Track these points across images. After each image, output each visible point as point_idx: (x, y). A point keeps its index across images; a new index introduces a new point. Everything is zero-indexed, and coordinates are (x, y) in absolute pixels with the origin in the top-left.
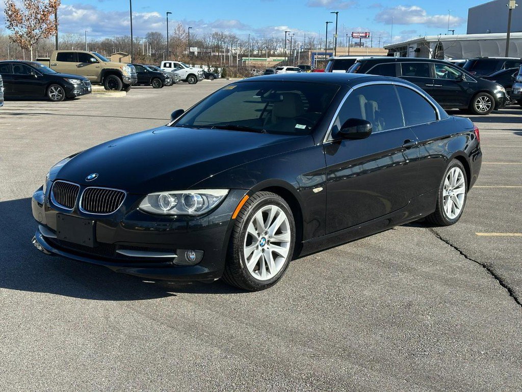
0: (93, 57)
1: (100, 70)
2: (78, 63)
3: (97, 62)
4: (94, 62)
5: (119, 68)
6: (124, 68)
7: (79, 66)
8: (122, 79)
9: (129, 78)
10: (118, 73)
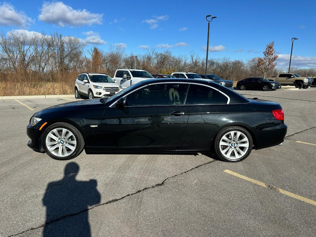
0: (292, 75)
1: (294, 80)
2: (286, 78)
3: (294, 77)
4: (293, 77)
5: (303, 80)
6: (305, 79)
7: (286, 79)
8: (303, 84)
9: (306, 83)
10: (302, 81)
